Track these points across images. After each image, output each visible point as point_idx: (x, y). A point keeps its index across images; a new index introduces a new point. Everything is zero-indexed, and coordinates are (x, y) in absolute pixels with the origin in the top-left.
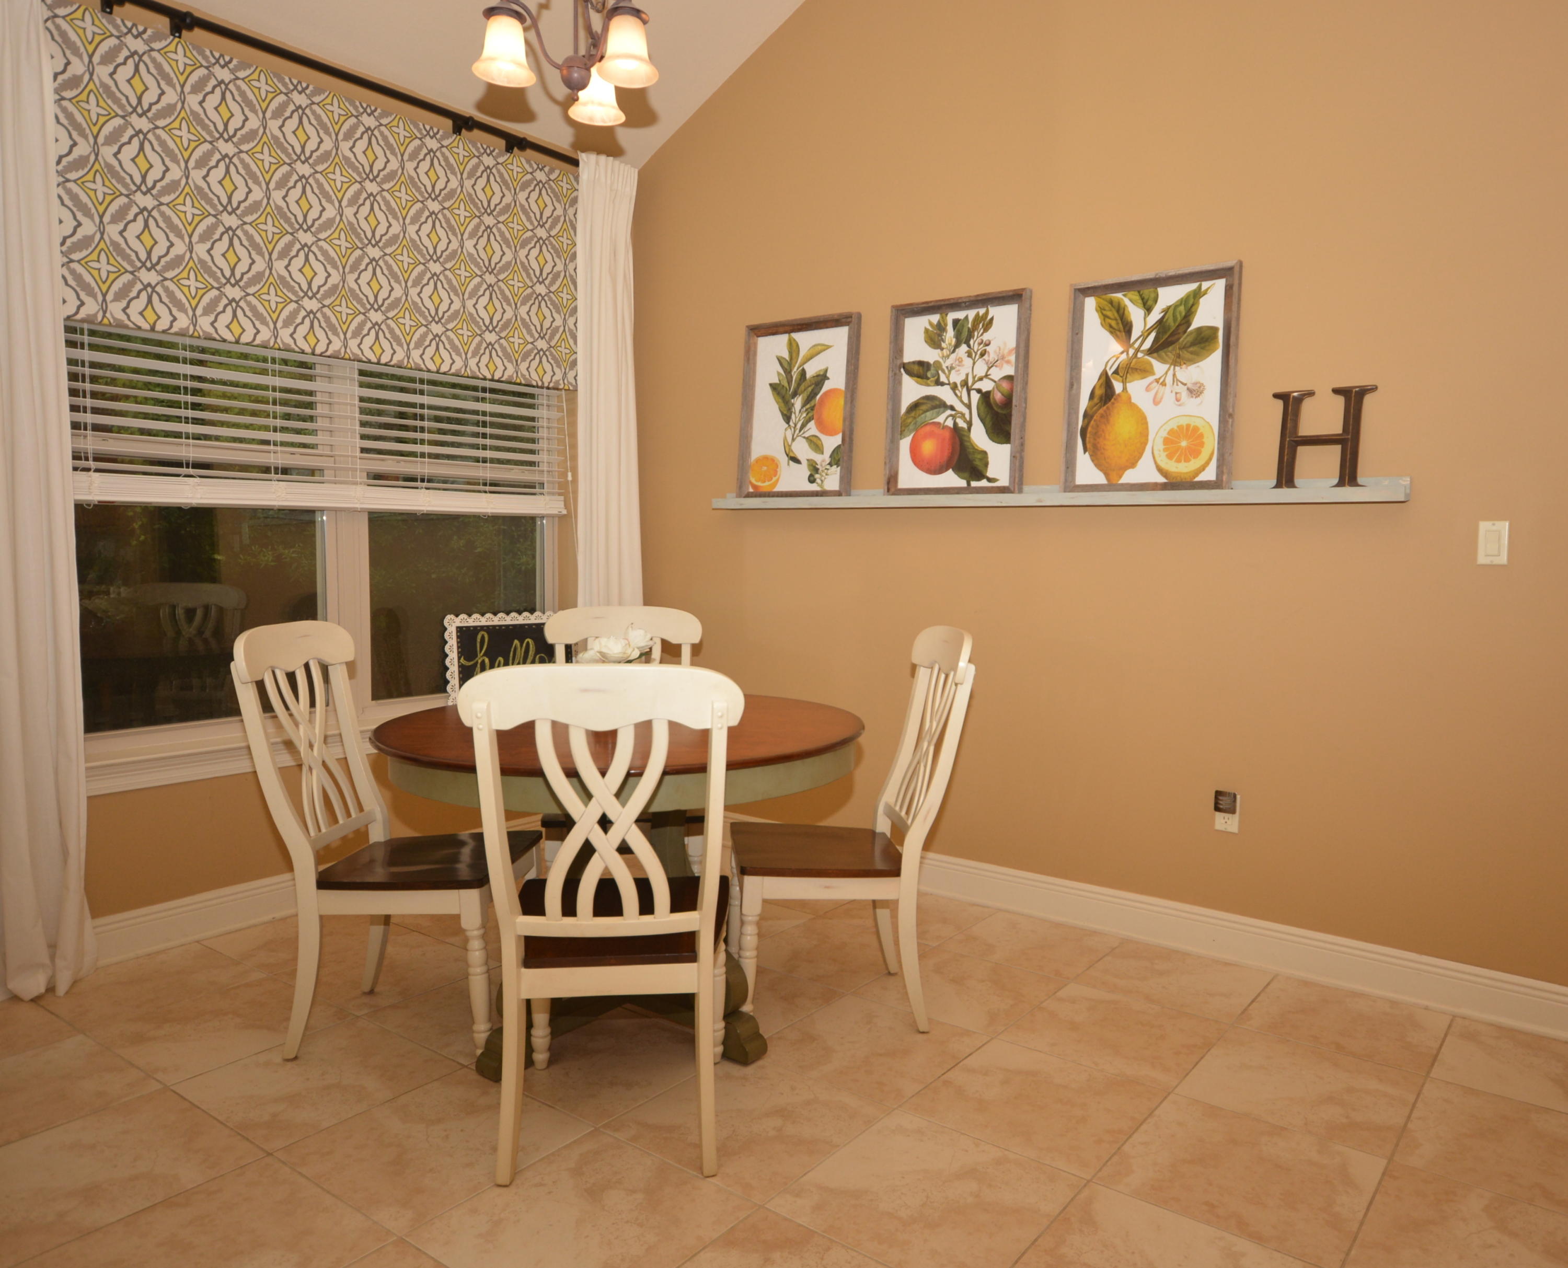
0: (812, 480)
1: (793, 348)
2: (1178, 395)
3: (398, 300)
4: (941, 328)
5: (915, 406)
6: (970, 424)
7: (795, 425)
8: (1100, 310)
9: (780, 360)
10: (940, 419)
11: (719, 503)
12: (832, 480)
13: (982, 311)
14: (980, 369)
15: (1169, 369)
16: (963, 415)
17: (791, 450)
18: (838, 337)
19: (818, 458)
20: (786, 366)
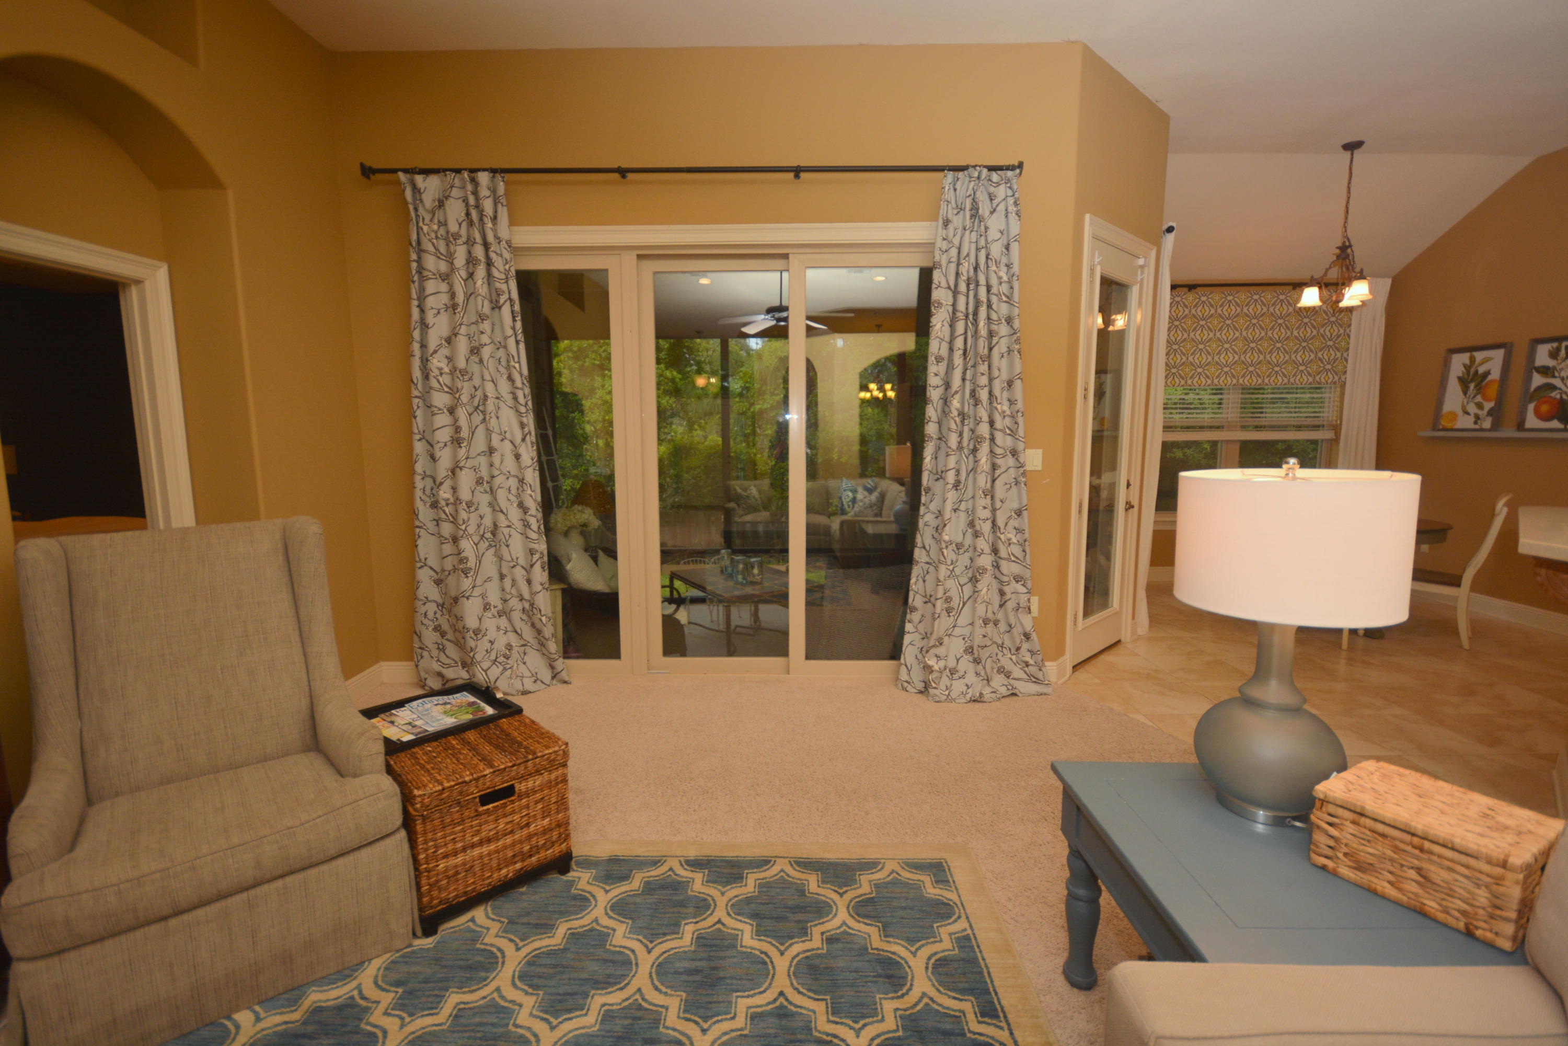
0: (1476, 423)
1: (1472, 359)
4: (1558, 350)
5: (1539, 388)
7: (1470, 396)
9: (1465, 366)
10: (1553, 394)
11: (1421, 434)
12: (1487, 424)
16: (1566, 393)
17: (1465, 409)
18: (1499, 354)
19: (1481, 413)
20: (1468, 368)
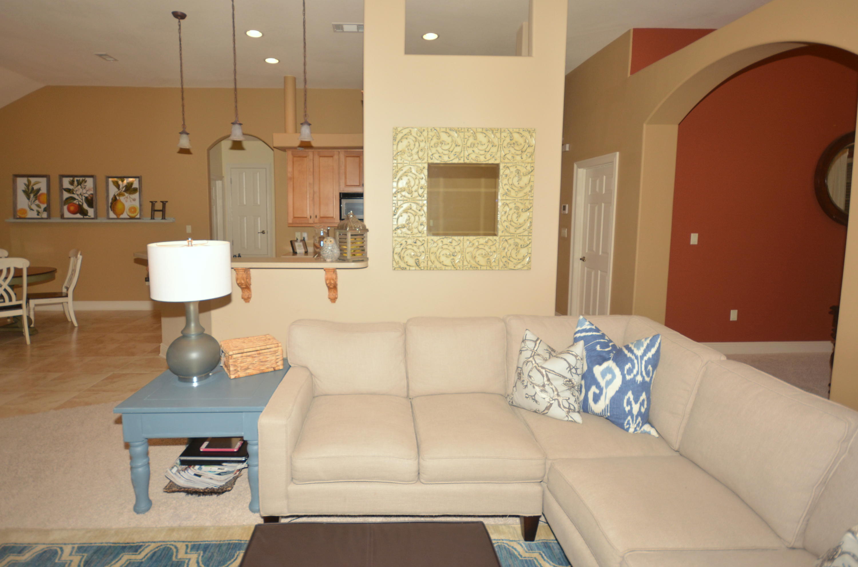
0: (38, 215)
2: (131, 200)
4: (73, 181)
5: (67, 199)
6: (83, 203)
7: (31, 201)
8: (112, 181)
9: (25, 184)
11: (7, 220)
12: (45, 215)
13: (84, 178)
14: (84, 191)
15: (128, 195)
16: (81, 202)
17: (30, 207)
18: (43, 180)
19: (40, 210)
20: (28, 186)
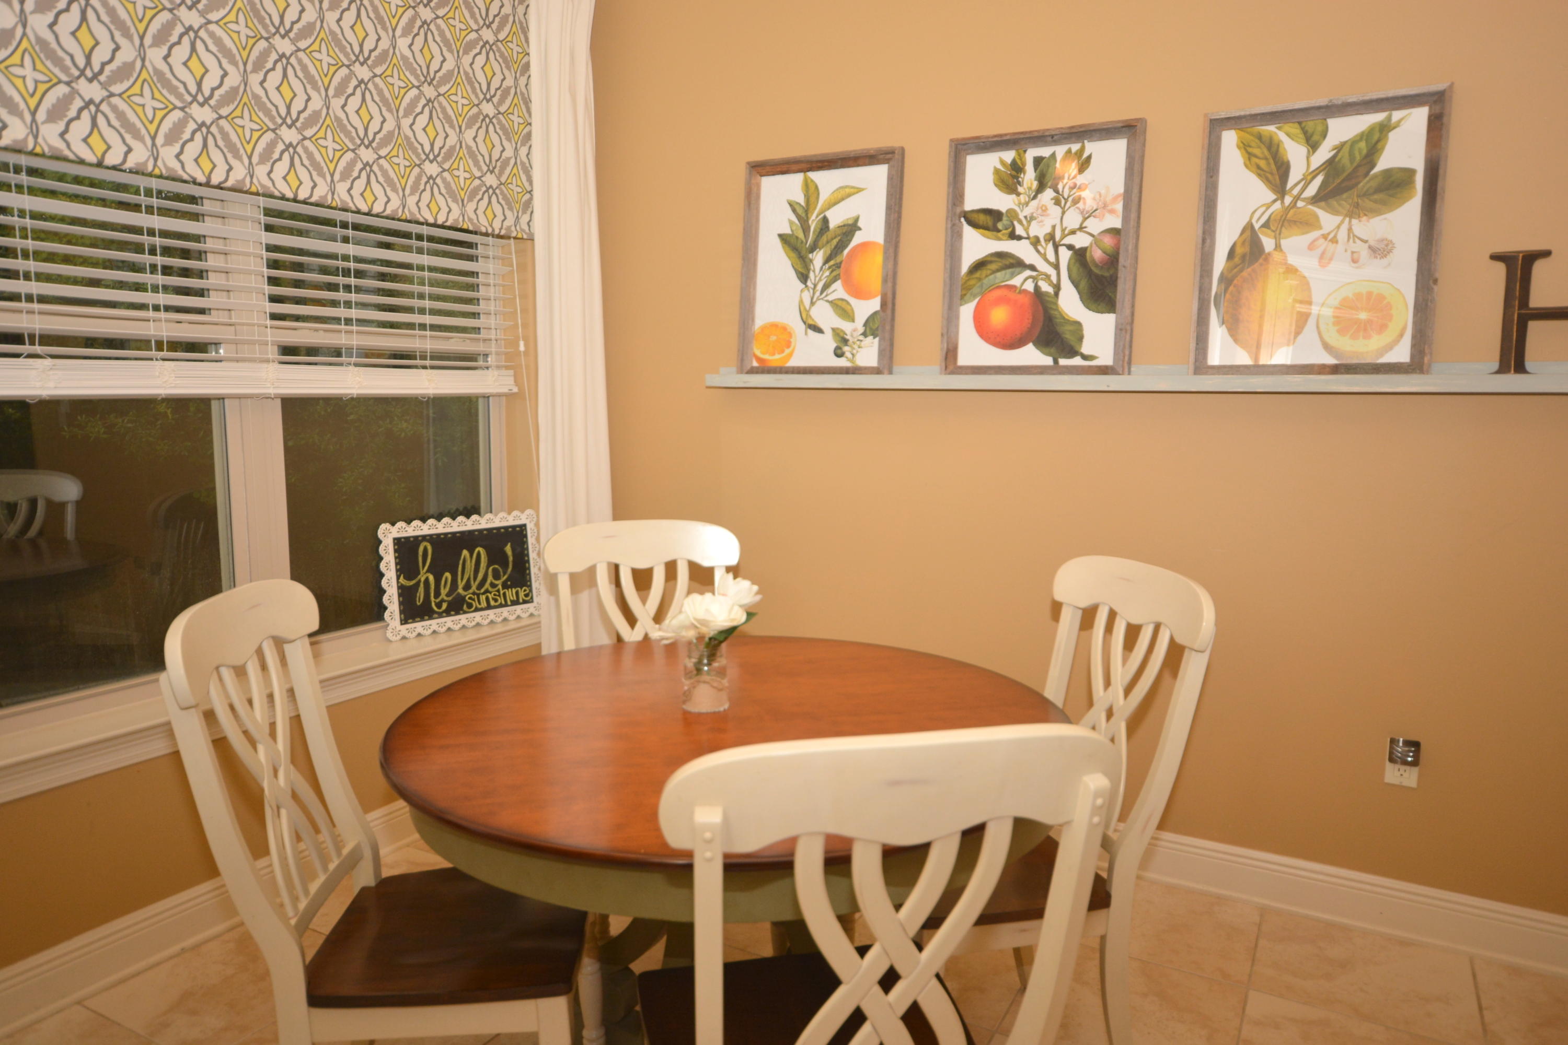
0: (839, 353)
1: (811, 191)
2: (1355, 256)
3: (317, 114)
4: (1017, 168)
5: (979, 265)
6: (1057, 288)
7: (815, 285)
8: (1244, 147)
9: (792, 205)
10: (1016, 281)
11: (713, 380)
12: (867, 354)
13: (1075, 147)
14: (1073, 219)
15: (1342, 222)
16: (1048, 277)
17: (809, 316)
18: (877, 176)
19: (846, 326)
20: (802, 213)
